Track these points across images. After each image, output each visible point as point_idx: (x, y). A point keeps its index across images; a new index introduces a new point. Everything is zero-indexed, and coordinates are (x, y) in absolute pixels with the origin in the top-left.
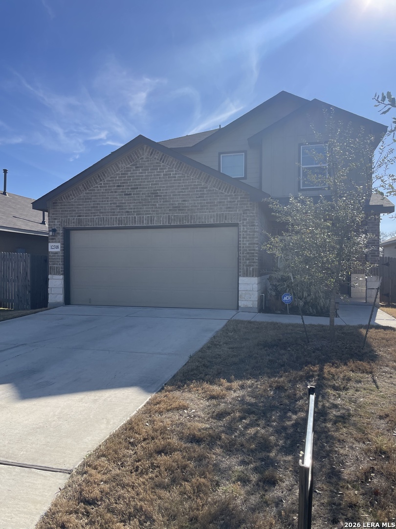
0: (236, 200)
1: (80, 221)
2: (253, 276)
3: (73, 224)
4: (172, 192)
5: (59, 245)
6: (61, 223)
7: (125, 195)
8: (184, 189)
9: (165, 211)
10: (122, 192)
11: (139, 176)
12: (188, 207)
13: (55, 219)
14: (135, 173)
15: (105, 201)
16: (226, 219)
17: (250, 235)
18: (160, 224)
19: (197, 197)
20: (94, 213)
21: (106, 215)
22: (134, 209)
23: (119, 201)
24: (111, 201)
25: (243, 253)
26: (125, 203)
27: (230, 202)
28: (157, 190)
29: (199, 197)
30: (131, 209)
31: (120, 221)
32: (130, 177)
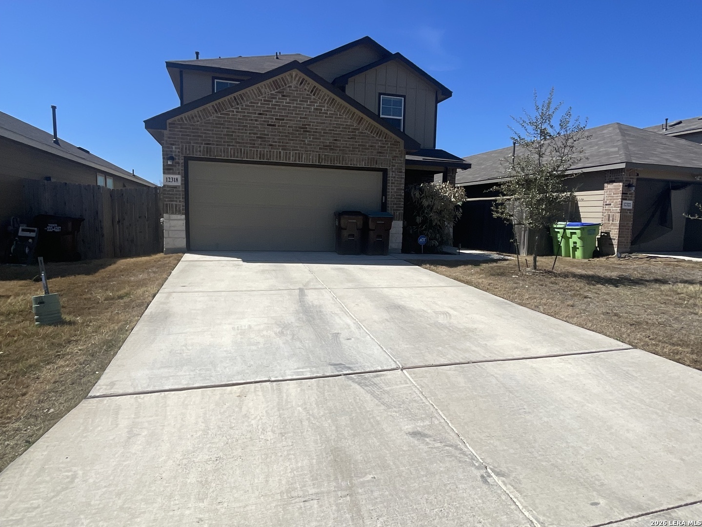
0: (387, 146)
1: (209, 151)
2: (399, 220)
3: (198, 153)
4: (322, 129)
5: (179, 177)
6: (182, 149)
7: (268, 125)
8: (335, 127)
9: (315, 148)
10: (264, 121)
11: (286, 106)
12: (340, 147)
13: (173, 145)
14: (281, 102)
15: (242, 129)
16: (376, 164)
17: (398, 181)
18: (310, 162)
19: (348, 138)
20: (227, 142)
21: (244, 146)
22: (280, 142)
23: (260, 131)
24: (250, 130)
25: (391, 198)
26: (268, 135)
27: (381, 147)
28: (306, 125)
29: (351, 138)
30: (276, 142)
31: (262, 155)
32: (275, 105)
